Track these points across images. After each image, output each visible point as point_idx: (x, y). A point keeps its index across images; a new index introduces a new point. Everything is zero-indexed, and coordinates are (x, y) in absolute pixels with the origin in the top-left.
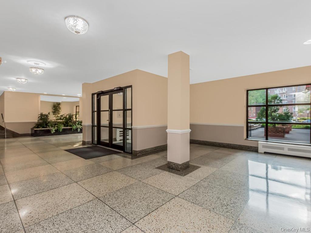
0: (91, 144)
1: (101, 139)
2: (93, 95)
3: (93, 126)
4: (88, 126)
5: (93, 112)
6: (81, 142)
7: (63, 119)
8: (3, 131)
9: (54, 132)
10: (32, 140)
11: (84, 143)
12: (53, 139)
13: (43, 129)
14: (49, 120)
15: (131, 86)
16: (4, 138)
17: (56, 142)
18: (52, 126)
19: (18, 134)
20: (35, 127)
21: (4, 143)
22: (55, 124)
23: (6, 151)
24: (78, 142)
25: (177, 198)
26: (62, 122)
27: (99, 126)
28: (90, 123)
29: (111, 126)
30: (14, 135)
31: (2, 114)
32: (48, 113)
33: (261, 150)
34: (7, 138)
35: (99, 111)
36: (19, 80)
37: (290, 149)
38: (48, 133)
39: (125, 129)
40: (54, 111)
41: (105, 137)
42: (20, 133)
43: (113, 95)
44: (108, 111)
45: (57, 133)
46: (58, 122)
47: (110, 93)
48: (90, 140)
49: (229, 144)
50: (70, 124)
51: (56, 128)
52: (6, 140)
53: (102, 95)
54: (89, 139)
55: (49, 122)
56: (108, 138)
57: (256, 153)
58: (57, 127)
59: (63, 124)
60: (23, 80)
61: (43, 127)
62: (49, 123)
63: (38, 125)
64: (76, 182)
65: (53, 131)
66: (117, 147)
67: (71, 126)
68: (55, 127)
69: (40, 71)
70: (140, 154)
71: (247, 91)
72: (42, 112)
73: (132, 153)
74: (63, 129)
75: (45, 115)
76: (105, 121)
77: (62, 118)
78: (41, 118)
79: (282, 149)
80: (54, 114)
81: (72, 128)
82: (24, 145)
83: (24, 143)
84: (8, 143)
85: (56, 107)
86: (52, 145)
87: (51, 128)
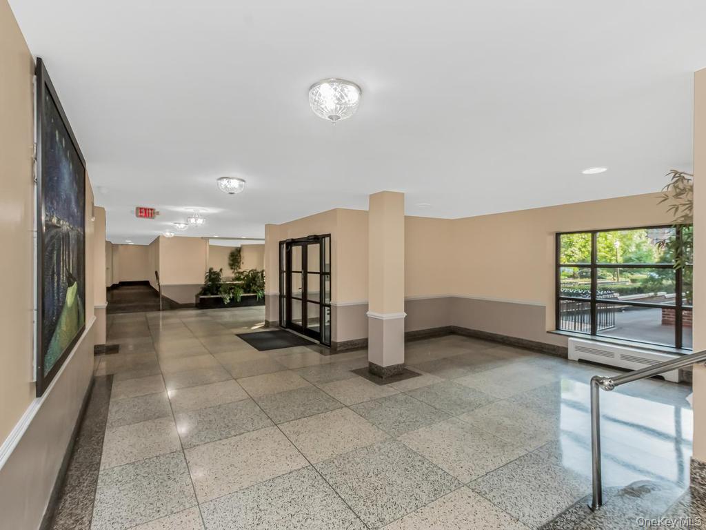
0: (277, 327)
1: (293, 319)
2: (281, 243)
3: (281, 296)
4: (274, 296)
5: (281, 272)
6: (263, 322)
7: (243, 279)
8: (158, 299)
9: (229, 301)
10: (197, 315)
11: (267, 324)
12: (227, 315)
13: (212, 296)
14: (221, 282)
15: (329, 235)
16: (159, 310)
17: (231, 320)
18: (225, 292)
19: (177, 303)
20: (200, 294)
21: (158, 318)
22: (231, 288)
23: (161, 330)
24: (260, 322)
25: (345, 410)
26: (241, 284)
27: (289, 296)
28: (277, 292)
29: (304, 299)
30: (173, 306)
31: (156, 272)
32: (220, 269)
33: (573, 354)
34: (163, 310)
35: (289, 272)
36: (177, 225)
37: (625, 357)
38: (219, 303)
39: (322, 305)
40: (231, 262)
41: (297, 316)
42: (180, 302)
43: (309, 246)
44: (301, 272)
45: (234, 303)
46: (235, 285)
47: (304, 243)
48: (277, 319)
49: (519, 339)
50: (254, 288)
51: (231, 295)
52: (161, 314)
53: (293, 244)
54: (274, 318)
55: (221, 285)
56: (301, 318)
57: (563, 360)
58: (233, 293)
59: (243, 288)
60: (182, 226)
61: (213, 294)
62: (220, 287)
63: (206, 290)
64: (235, 379)
65: (227, 301)
66: (311, 333)
67: (254, 292)
68: (229, 294)
69: (200, 221)
70: (341, 348)
71: (558, 235)
72: (212, 266)
73: (330, 346)
74: (243, 297)
75: (215, 273)
76: (297, 290)
77: (242, 277)
78: (210, 277)
79: (610, 355)
80: (232, 268)
81: (256, 296)
82: (184, 324)
83: (184, 320)
84: (164, 318)
85: (235, 257)
86: (221, 324)
87: (223, 295)
